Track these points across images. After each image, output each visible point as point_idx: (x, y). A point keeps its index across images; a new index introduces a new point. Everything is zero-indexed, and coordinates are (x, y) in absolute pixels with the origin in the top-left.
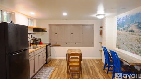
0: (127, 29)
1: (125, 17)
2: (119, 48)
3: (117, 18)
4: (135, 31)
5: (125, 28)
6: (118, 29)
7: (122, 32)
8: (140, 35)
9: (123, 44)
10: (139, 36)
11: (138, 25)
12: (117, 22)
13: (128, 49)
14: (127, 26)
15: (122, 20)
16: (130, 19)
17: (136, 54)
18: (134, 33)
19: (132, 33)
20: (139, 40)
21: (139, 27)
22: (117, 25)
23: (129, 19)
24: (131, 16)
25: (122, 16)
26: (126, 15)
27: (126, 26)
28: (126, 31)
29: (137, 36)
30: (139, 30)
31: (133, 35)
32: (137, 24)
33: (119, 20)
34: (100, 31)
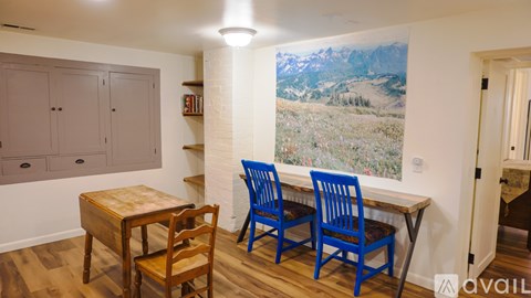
0: (333, 94)
1: (321, 52)
2: (290, 163)
3: (279, 55)
4: (372, 104)
5: (321, 90)
6: (280, 94)
7: (305, 105)
8: (395, 116)
9: (315, 145)
10: (391, 118)
11: (386, 84)
12: (279, 70)
13: (342, 161)
14: (332, 84)
15: (305, 62)
16: (349, 61)
17: (381, 175)
18: (370, 110)
19: (360, 108)
20: (391, 131)
21: (393, 91)
22: (278, 78)
23: (346, 61)
24: (355, 51)
25: (306, 47)
26: (326, 47)
27: (329, 85)
28: (330, 103)
29: (383, 119)
30: (393, 99)
31: (366, 116)
32: (385, 80)
33: (290, 61)
34: (185, 101)
